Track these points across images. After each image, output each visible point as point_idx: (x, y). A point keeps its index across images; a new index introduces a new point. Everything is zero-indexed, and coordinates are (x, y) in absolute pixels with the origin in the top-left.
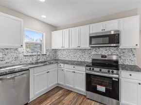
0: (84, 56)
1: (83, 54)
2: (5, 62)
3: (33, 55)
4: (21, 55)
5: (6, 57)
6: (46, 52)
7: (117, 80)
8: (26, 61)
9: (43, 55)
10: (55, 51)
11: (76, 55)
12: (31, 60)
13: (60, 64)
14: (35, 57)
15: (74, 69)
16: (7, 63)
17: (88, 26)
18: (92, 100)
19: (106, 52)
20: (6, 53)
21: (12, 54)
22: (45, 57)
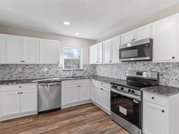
0: (120, 73)
1: (119, 70)
2: (49, 74)
3: (70, 70)
4: (60, 70)
5: (50, 71)
6: (83, 68)
7: (138, 103)
8: (65, 75)
9: (80, 70)
10: (94, 66)
11: (112, 71)
12: (69, 74)
13: (92, 80)
14: (72, 71)
15: (102, 85)
16: (50, 75)
17: (119, 37)
18: (115, 122)
19: (144, 67)
20: (50, 68)
21: (54, 69)
22: (82, 72)
